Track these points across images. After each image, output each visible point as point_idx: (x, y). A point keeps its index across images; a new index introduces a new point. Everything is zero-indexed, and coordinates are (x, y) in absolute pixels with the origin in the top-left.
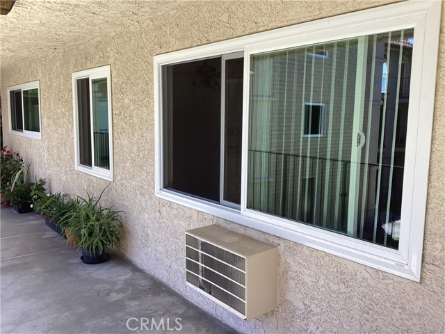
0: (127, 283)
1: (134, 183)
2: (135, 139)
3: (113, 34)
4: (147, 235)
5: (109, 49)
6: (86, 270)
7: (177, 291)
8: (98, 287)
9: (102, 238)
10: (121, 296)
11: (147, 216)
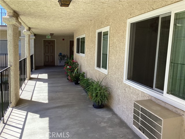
0: (109, 119)
1: (115, 76)
2: (117, 57)
3: (112, 12)
4: (119, 99)
5: (110, 19)
6: (94, 111)
7: (130, 127)
8: (97, 119)
9: (101, 98)
10: (105, 125)
11: (120, 91)
